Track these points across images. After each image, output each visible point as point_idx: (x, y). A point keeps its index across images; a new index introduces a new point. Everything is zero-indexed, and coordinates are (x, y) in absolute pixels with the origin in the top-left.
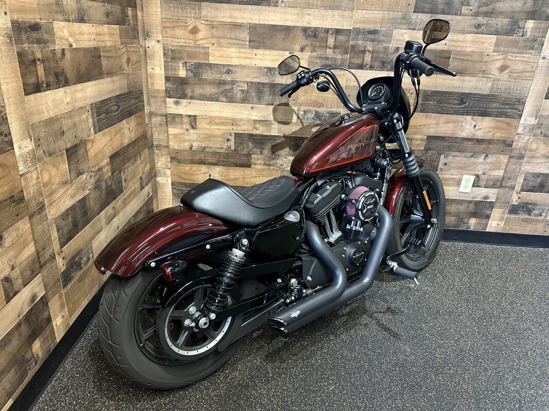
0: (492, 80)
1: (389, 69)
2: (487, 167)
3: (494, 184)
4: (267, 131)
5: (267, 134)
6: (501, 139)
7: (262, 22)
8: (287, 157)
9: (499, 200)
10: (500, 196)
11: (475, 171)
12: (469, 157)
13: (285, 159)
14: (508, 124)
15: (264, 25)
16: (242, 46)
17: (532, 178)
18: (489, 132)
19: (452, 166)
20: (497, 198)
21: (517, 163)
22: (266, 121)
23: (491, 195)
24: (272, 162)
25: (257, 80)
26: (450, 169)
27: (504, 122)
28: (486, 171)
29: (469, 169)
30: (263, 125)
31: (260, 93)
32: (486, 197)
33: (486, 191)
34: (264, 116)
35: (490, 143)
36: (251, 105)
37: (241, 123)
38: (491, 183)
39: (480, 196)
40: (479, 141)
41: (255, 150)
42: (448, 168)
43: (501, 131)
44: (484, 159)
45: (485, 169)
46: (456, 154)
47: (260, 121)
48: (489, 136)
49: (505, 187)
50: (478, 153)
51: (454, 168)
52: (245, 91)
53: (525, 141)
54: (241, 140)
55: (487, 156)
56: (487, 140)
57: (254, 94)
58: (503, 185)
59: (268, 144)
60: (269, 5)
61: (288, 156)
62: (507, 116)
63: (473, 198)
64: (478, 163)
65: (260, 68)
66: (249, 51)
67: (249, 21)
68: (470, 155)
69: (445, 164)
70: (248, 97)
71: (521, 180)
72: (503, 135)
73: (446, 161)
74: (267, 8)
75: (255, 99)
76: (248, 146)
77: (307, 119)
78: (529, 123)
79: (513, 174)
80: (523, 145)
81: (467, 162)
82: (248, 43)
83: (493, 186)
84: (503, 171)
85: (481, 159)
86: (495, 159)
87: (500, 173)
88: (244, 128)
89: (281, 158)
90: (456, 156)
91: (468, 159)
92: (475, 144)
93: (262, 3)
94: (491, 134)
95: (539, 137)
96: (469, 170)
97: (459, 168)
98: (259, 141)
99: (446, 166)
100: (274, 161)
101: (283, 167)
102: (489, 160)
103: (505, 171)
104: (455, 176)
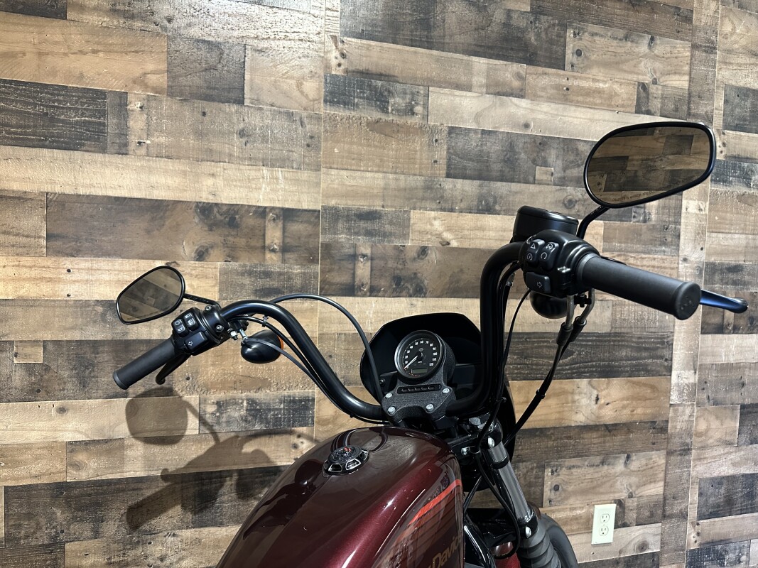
0: (610, 304)
1: (411, 291)
2: (634, 480)
3: (652, 515)
4: (112, 468)
5: (110, 477)
6: (646, 419)
7: (81, 191)
8: (177, 532)
9: (666, 548)
10: (666, 537)
11: (614, 492)
12: (597, 466)
13: (171, 539)
14: (653, 388)
15: (91, 199)
16: (26, 250)
17: (711, 490)
18: (624, 407)
19: (570, 489)
20: (663, 543)
21: (682, 462)
22: (106, 441)
23: (650, 540)
24: (132, 553)
25: (76, 336)
26: (566, 498)
27: (645, 385)
28: (634, 488)
29: (601, 490)
30: (99, 454)
31: (87, 368)
32: (643, 546)
33: (641, 531)
34: (101, 430)
35: (629, 431)
36: (58, 404)
37: (25, 457)
38: (647, 514)
39: (631, 547)
40: (610, 429)
41: (75, 528)
42: (563, 495)
43: (644, 404)
44: (626, 463)
45: (631, 487)
46: (574, 461)
47: (86, 443)
48: (624, 416)
49: (671, 517)
50: (612, 453)
51: (575, 493)
52: (37, 367)
53: (686, 418)
54: (29, 504)
55: (628, 457)
56: (624, 424)
57: (65, 374)
58: (668, 513)
59: (118, 504)
60: (103, 150)
61: (181, 528)
62: (648, 372)
63: (620, 552)
64: (616, 476)
65: (83, 305)
66: (49, 262)
67: (47, 188)
68: (597, 460)
69: (556, 488)
70: (48, 380)
71: (694, 497)
72: (649, 411)
73: (556, 480)
74: (99, 157)
75: (69, 386)
76: (51, 519)
77: (228, 422)
78: (687, 382)
79: (680, 488)
80: (684, 425)
81: (596, 476)
82: (43, 242)
83: (650, 520)
84: (662, 484)
85: (619, 467)
86: (644, 462)
87: (656, 489)
88: (36, 468)
89: (160, 538)
90: (573, 467)
91: (598, 469)
92: (605, 436)
93: (83, 145)
94: (627, 411)
95: (707, 406)
96: (602, 493)
97: (584, 492)
98: (86, 500)
99: (558, 493)
100: (139, 551)
101: (167, 562)
102: (636, 464)
103: (666, 485)
104: (579, 512)
